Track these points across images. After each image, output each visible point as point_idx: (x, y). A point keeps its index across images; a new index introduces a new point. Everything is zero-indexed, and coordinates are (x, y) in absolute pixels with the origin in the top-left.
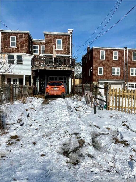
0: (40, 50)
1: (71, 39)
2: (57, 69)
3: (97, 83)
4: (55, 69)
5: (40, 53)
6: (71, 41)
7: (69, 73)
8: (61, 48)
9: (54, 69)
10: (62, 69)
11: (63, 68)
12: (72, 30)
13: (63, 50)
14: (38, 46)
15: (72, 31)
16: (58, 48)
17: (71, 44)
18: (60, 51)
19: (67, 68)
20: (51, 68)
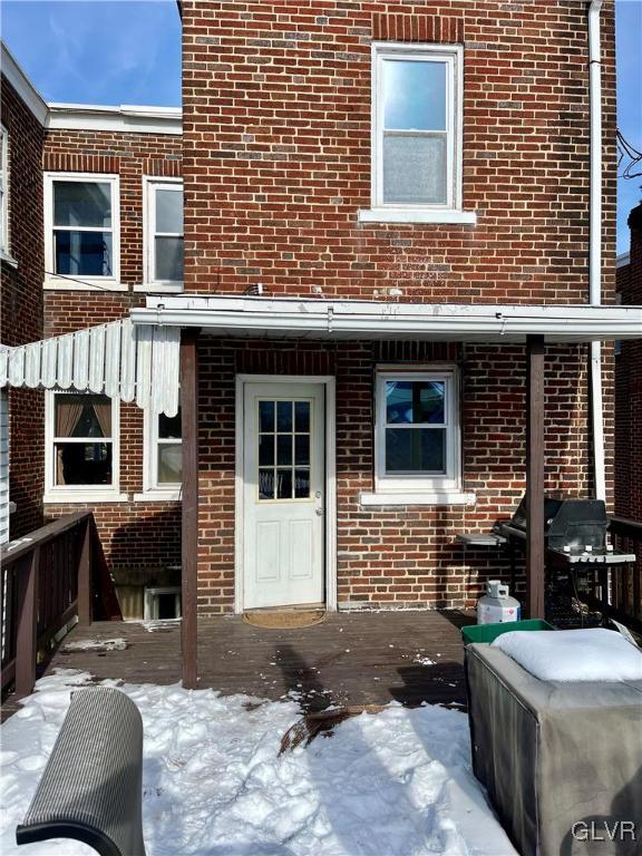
0: (132, 236)
1: (596, 53)
5: (132, 272)
6: (609, 81)
8: (442, 198)
13: (470, 218)
14: (114, 181)
16: (389, 197)
17: (610, 122)
18: (428, 234)
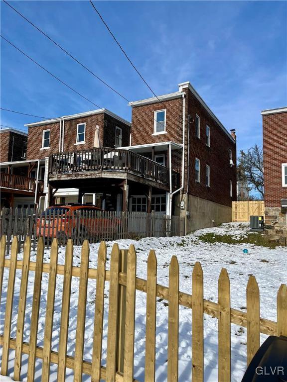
1: (184, 105)
2: (79, 178)
3: (278, 210)
4: (76, 178)
6: (184, 108)
7: (113, 185)
8: (164, 130)
9: (73, 178)
10: (89, 177)
11: (91, 175)
12: (188, 82)
13: (167, 133)
15: (187, 86)
16: (157, 131)
17: (186, 115)
18: (161, 136)
19: (98, 173)
20: (69, 175)
